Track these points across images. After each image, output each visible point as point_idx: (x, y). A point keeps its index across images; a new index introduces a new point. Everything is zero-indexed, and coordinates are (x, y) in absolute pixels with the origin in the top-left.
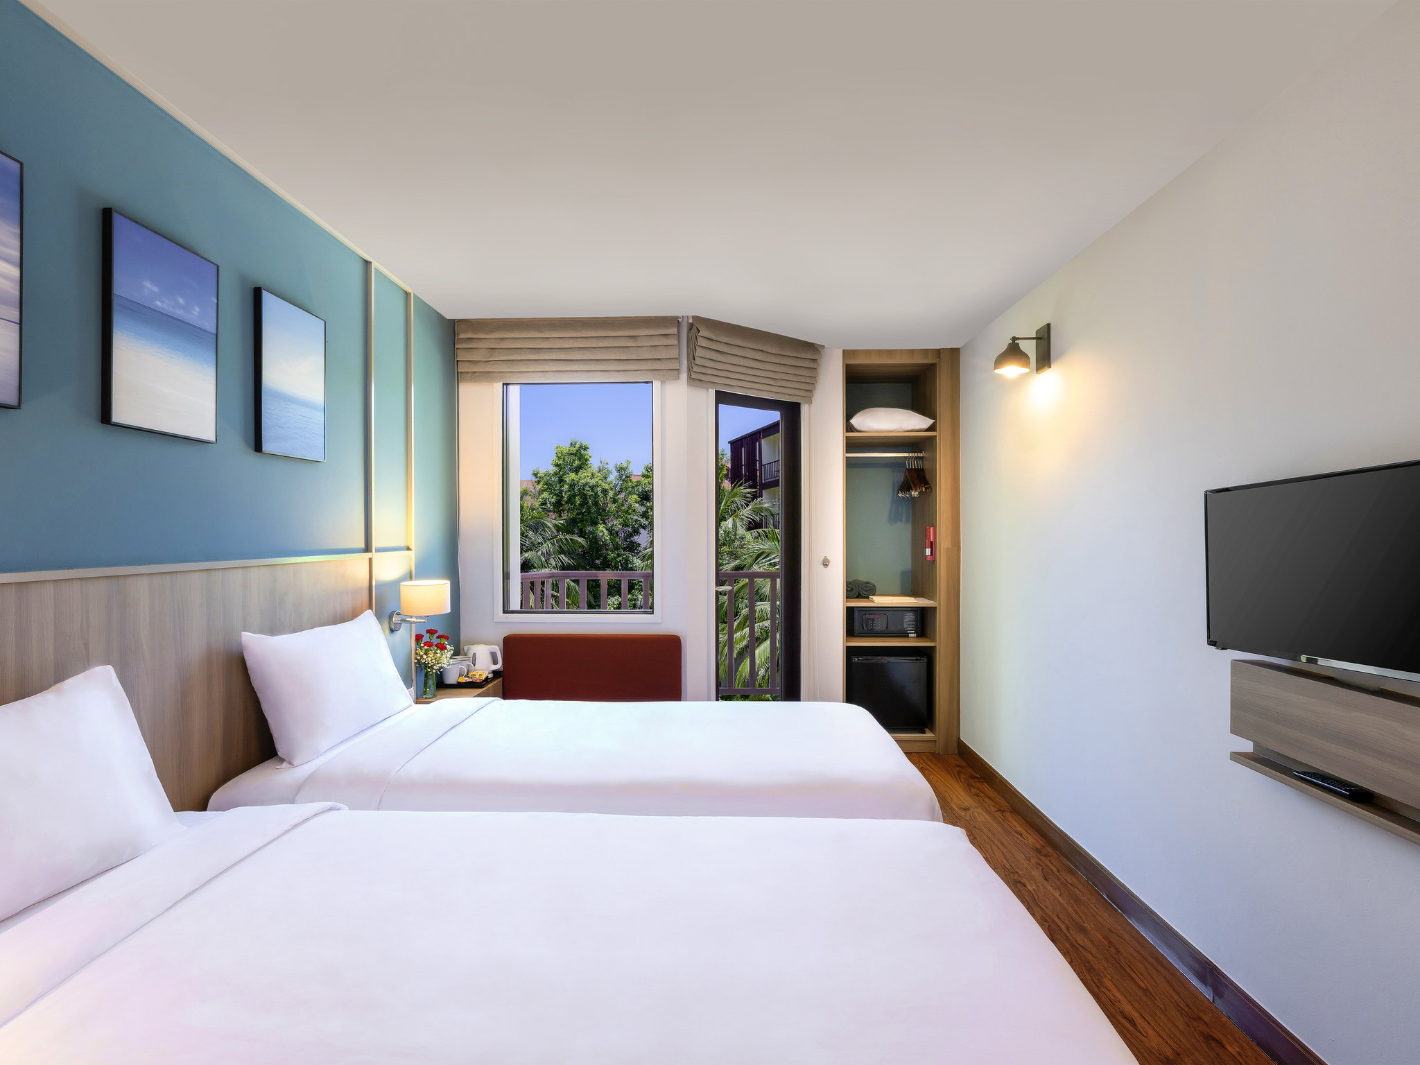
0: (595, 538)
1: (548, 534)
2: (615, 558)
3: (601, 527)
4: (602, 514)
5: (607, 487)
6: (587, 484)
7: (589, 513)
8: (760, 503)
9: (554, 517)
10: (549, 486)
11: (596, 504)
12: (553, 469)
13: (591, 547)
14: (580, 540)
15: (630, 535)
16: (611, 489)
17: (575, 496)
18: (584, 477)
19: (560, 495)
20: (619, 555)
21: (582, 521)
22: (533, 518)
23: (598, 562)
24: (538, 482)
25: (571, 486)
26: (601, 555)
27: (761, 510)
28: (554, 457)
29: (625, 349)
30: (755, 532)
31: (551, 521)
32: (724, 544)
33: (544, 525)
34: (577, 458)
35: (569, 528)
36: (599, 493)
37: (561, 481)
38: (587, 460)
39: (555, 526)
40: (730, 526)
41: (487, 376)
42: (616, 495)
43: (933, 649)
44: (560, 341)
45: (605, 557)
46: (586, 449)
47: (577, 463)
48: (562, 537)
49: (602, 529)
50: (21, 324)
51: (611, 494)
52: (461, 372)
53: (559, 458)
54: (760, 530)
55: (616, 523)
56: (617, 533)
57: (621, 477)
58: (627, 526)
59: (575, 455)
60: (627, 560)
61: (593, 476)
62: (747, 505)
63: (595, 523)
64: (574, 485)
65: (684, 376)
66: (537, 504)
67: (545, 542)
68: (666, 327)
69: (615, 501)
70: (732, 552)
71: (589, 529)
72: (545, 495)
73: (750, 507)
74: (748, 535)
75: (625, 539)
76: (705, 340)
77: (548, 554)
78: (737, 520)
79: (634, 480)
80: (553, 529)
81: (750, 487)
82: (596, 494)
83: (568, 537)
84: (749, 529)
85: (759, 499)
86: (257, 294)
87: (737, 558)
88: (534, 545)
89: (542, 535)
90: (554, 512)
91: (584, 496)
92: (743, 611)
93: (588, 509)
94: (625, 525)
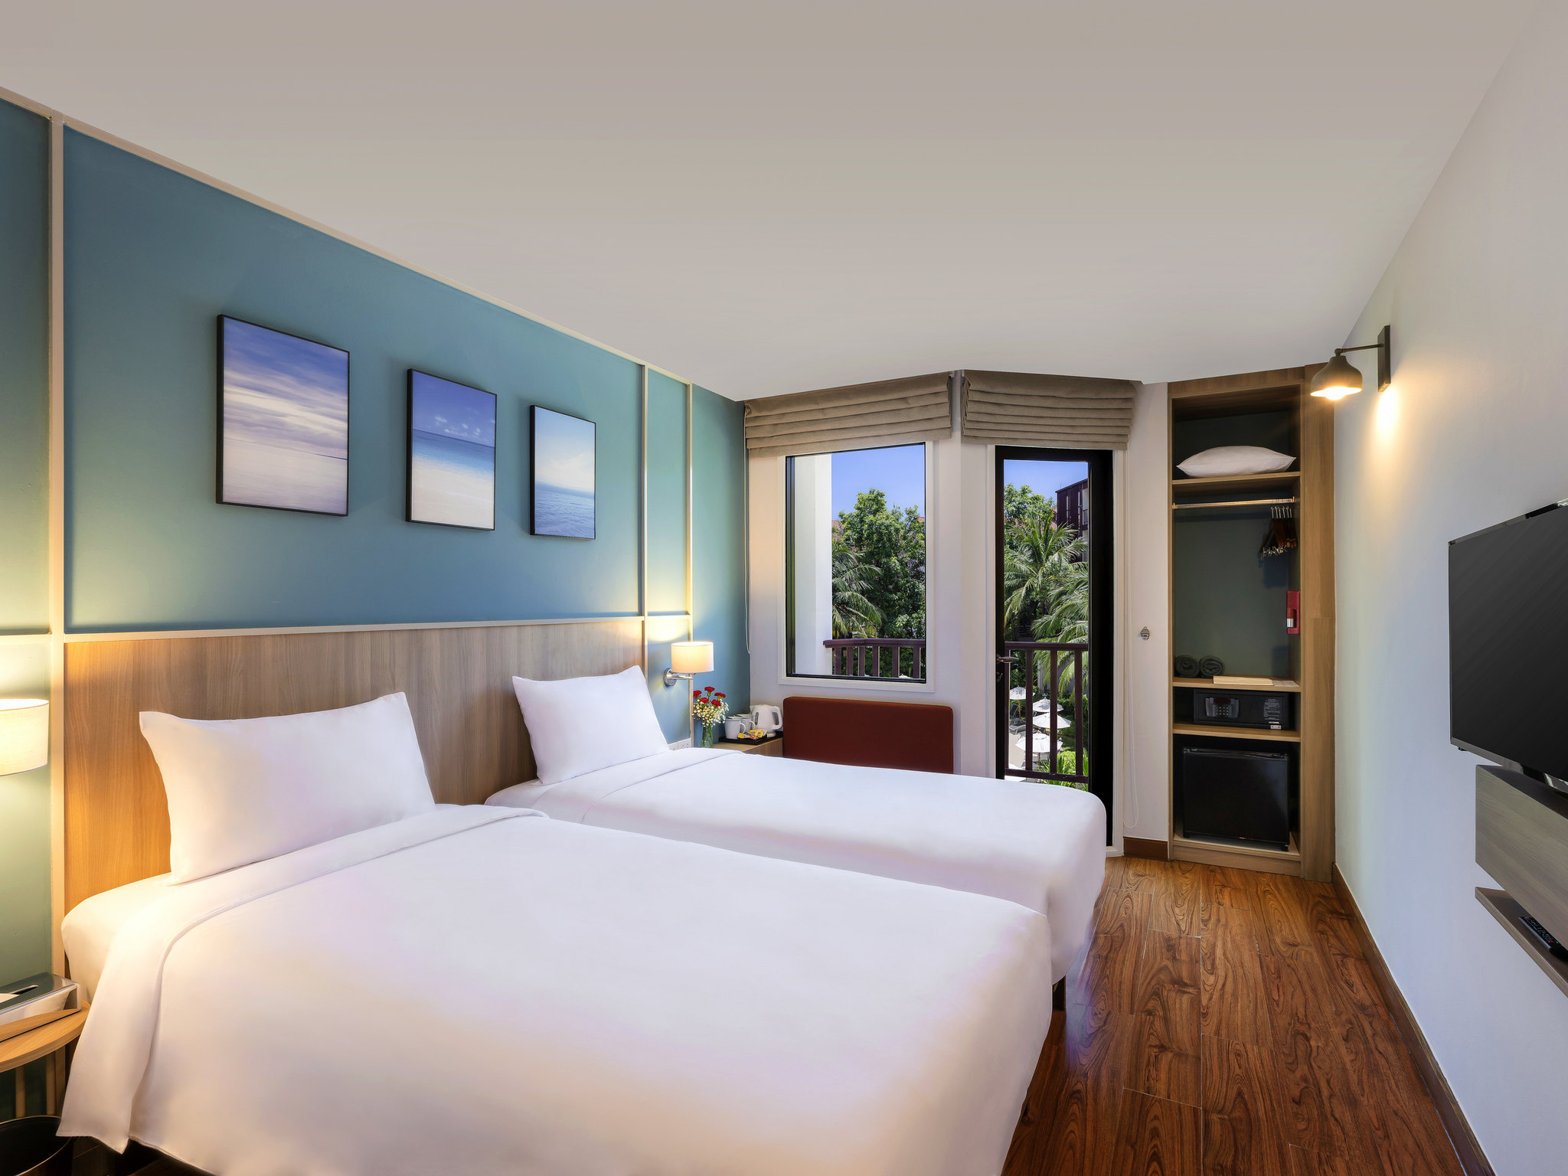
0: (889, 567)
1: (851, 564)
2: (904, 584)
3: (894, 559)
4: (895, 548)
5: (898, 526)
6: (882, 524)
7: (884, 547)
8: (1080, 541)
9: (855, 550)
10: (852, 525)
11: (890, 540)
12: (855, 512)
13: (885, 575)
14: (877, 569)
15: (917, 566)
16: (902, 528)
17: (873, 533)
18: (880, 519)
19: (860, 533)
20: (908, 582)
21: (878, 554)
22: (839, 551)
23: (891, 587)
24: (844, 522)
25: (870, 525)
26: (893, 582)
27: (1081, 546)
28: (857, 502)
29: (897, 412)
30: (1076, 565)
31: (854, 554)
32: (1051, 574)
33: (848, 557)
34: (875, 503)
35: (867, 559)
36: (893, 531)
37: (862, 521)
38: (883, 505)
39: (857, 558)
40: (1056, 559)
41: (772, 451)
42: (906, 533)
43: (1298, 744)
44: (835, 410)
45: (897, 583)
46: (882, 496)
47: (875, 507)
48: (862, 566)
49: (894, 561)
50: (348, 460)
51: (902, 532)
52: (751, 449)
53: (861, 503)
54: (1080, 563)
55: (906, 556)
56: (906, 563)
57: (910, 519)
58: (915, 558)
59: (873, 500)
60: (914, 586)
61: (887, 518)
62: (1070, 543)
63: (889, 556)
64: (872, 524)
65: (957, 434)
66: (842, 540)
67: (849, 570)
68: (936, 385)
69: (905, 538)
70: (1057, 580)
71: (884, 560)
72: (849, 532)
73: (1072, 544)
74: (1071, 567)
75: (913, 569)
76: (978, 393)
77: (851, 580)
78: (1062, 555)
79: (920, 522)
80: (855, 560)
81: (1072, 528)
82: (890, 532)
83: (866, 566)
84: (1071, 562)
85: (1079, 538)
86: (532, 410)
87: (1061, 585)
88: (839, 573)
89: (846, 565)
90: (856, 546)
91: (880, 534)
92: (1065, 628)
93: (884, 544)
94: (913, 557)
